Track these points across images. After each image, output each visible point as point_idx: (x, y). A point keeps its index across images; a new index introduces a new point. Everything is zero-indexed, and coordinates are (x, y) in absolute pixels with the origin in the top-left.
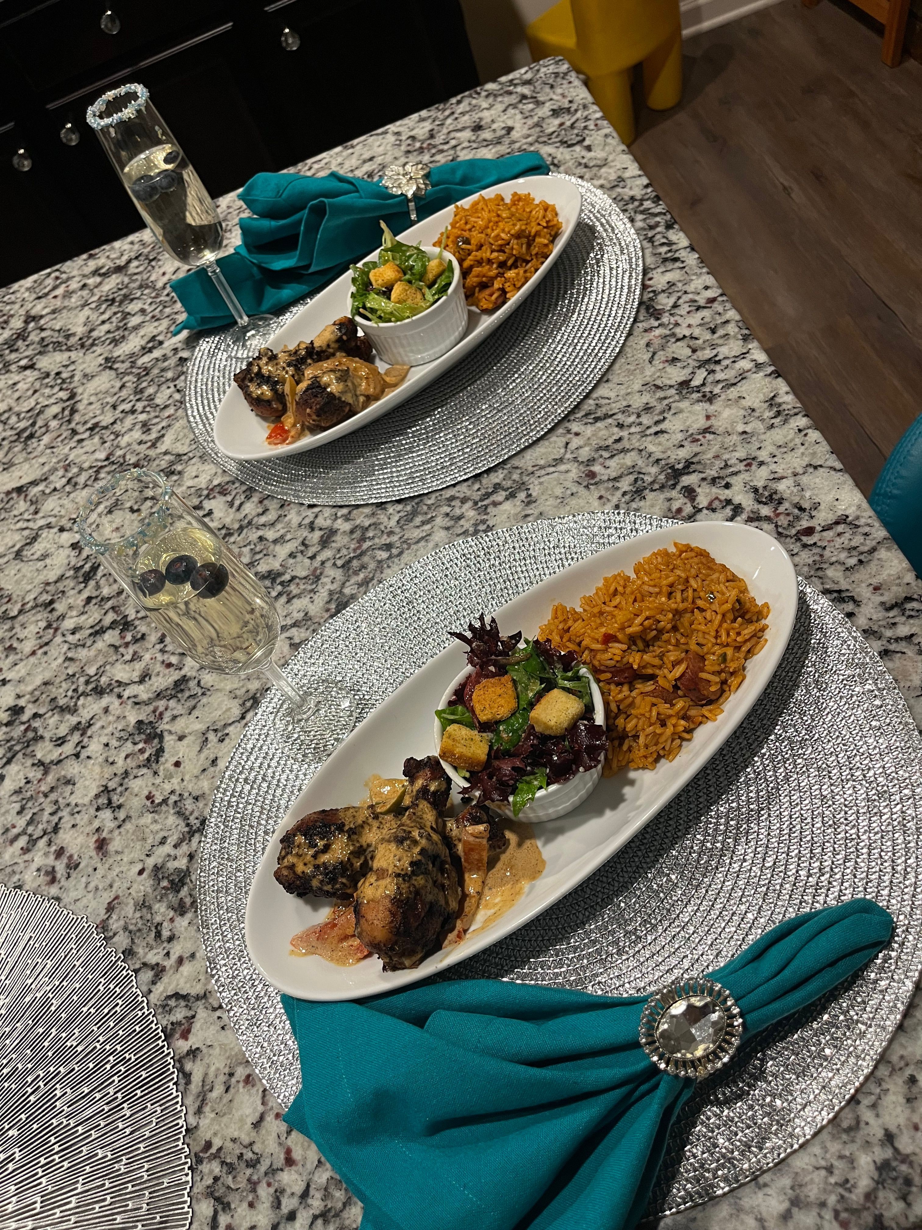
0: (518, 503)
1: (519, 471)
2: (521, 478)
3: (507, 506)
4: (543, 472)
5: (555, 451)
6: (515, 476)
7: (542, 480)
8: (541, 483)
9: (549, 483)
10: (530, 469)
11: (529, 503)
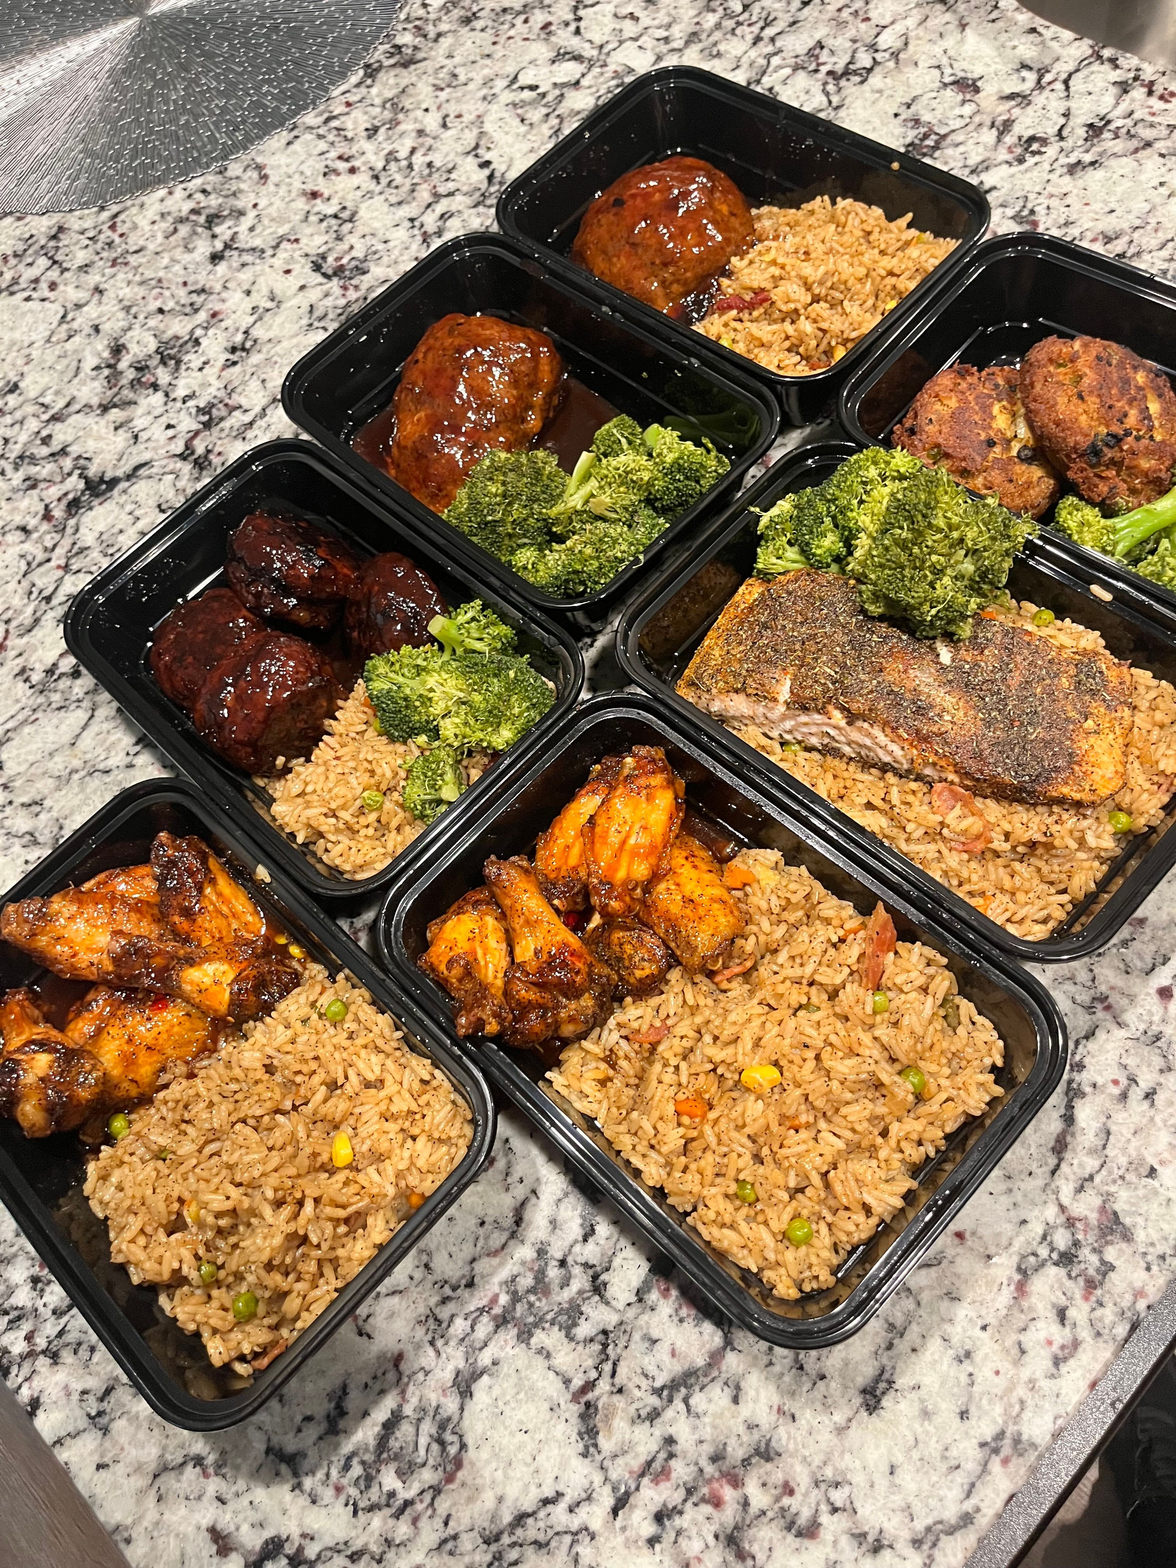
0: (37, 666)
1: (54, 706)
2: (48, 698)
3: (50, 657)
4: (21, 717)
5: (15, 752)
6: (56, 697)
7: (19, 706)
8: (17, 701)
9: (6, 706)
10: (40, 714)
11: (23, 671)
